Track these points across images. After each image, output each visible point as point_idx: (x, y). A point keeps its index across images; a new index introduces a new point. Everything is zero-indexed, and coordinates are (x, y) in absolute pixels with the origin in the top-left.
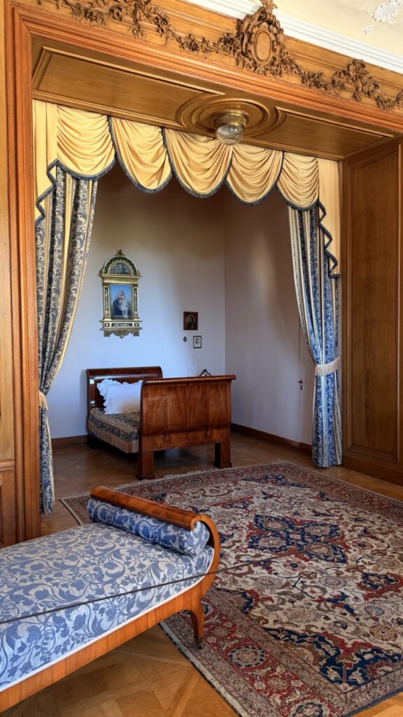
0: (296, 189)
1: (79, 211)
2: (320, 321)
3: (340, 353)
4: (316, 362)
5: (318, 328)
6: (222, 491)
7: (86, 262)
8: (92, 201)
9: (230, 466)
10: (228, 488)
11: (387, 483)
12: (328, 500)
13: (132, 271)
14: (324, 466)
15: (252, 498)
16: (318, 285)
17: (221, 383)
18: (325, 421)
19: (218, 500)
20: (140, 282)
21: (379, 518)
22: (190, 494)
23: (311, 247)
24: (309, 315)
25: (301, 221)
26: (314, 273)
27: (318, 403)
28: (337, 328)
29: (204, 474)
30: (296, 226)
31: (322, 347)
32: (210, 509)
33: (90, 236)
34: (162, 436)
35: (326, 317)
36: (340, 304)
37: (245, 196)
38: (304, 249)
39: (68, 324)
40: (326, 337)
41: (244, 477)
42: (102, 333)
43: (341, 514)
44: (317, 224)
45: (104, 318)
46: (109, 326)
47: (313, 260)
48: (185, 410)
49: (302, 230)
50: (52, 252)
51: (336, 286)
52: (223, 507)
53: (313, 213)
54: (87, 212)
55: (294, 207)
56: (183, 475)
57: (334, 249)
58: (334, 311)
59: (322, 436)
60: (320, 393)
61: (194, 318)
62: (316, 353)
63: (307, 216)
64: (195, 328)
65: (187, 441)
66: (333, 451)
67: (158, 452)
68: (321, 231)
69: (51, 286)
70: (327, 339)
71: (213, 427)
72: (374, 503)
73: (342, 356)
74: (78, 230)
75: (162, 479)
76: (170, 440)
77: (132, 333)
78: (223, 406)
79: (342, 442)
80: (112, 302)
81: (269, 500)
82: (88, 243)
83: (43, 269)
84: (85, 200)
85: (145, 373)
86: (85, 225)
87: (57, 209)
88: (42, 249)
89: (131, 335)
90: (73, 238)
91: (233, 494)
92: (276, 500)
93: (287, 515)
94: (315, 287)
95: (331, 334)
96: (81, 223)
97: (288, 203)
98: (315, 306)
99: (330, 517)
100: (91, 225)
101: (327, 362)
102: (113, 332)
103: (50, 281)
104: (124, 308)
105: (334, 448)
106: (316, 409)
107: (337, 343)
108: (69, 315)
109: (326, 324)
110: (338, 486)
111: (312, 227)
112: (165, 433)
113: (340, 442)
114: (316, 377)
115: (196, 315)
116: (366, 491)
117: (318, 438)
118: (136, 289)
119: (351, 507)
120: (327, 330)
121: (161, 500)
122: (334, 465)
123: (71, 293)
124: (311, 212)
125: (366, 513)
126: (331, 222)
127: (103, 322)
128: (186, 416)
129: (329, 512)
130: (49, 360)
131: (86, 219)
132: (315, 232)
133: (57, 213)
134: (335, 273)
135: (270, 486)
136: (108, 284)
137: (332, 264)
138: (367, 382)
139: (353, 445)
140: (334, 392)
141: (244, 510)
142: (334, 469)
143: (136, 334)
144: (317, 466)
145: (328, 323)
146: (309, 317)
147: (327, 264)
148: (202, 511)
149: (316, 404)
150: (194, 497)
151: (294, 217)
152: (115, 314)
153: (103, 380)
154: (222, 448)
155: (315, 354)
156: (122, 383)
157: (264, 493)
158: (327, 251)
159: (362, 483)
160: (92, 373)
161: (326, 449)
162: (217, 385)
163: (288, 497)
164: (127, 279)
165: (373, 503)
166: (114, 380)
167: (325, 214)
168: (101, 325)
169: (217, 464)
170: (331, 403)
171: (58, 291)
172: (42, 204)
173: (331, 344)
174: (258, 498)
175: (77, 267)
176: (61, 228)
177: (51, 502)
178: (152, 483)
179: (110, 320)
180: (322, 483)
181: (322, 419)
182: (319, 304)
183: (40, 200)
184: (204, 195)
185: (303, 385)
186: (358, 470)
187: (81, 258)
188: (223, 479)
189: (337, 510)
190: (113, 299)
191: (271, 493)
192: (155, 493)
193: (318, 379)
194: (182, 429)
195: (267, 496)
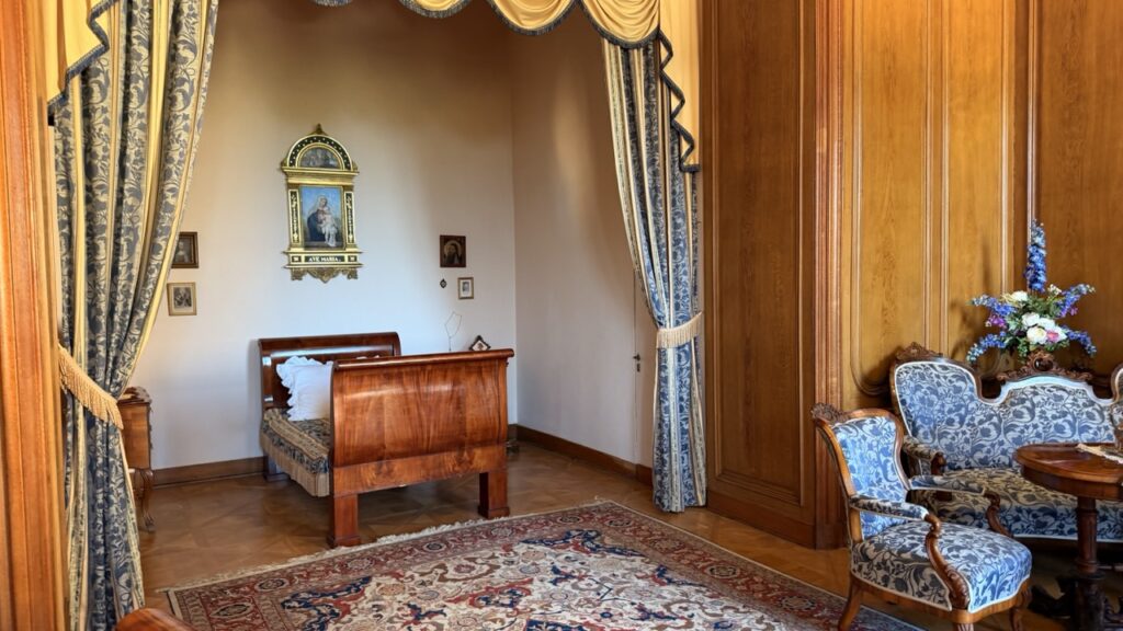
0: (618, 8)
1: (181, 38)
2: (664, 249)
3: (701, 305)
4: (658, 323)
5: (661, 261)
6: (478, 567)
7: (197, 137)
8: (209, 19)
9: (507, 514)
10: (491, 561)
11: (783, 542)
12: (670, 581)
13: (342, 162)
14: (674, 510)
15: (531, 581)
16: (660, 183)
17: (488, 363)
18: (674, 429)
19: (467, 588)
20: (355, 182)
21: (760, 621)
22: (416, 575)
23: (648, 115)
24: (644, 238)
25: (628, 67)
26: (652, 162)
27: (663, 396)
28: (695, 261)
29: (454, 532)
30: (619, 76)
31: (668, 296)
32: (445, 610)
33: (204, 85)
34: (373, 465)
35: (677, 242)
36: (701, 219)
37: (521, 17)
38: (633, 119)
39: (159, 257)
40: (676, 278)
41: (527, 536)
42: (288, 274)
43: (689, 613)
44: (656, 72)
45: (291, 246)
46: (300, 260)
47: (651, 139)
48: (419, 415)
49: (630, 83)
50: (125, 118)
51: (694, 187)
52: (472, 604)
53: (650, 52)
54: (198, 40)
55: (614, 41)
56: (414, 536)
57: (689, 120)
58: (689, 232)
59: (670, 456)
60: (665, 380)
61: (459, 245)
62: (658, 307)
63: (638, 58)
64: (462, 263)
65: (423, 472)
66: (690, 482)
67: (364, 494)
68: (665, 86)
69: (124, 183)
70: (678, 282)
71: (474, 444)
72: (755, 587)
73: (705, 313)
74: (180, 74)
75: (372, 545)
76: (390, 472)
77: (344, 271)
78: (492, 404)
79: (707, 466)
80: (306, 219)
81: (561, 585)
82: (202, 100)
83: (105, 149)
84: (194, 15)
85: (368, 344)
86: (193, 66)
87: (135, 34)
88: (104, 110)
89: (342, 278)
90: (171, 91)
91: (498, 573)
92: (574, 586)
93: (588, 619)
94: (655, 188)
95: (685, 273)
96: (185, 60)
97: (603, 34)
98: (655, 222)
99: (668, 622)
100: (208, 65)
101: (677, 323)
102: (308, 271)
103: (122, 173)
104: (327, 228)
105: (691, 476)
106: (659, 407)
107: (695, 288)
108: (160, 241)
109: (675, 254)
110: (693, 550)
111: (648, 79)
112: (380, 459)
113: (701, 465)
114: (659, 350)
115: (462, 240)
116: (744, 561)
117: (662, 459)
118: (349, 195)
119: (711, 597)
120: (677, 266)
121: (358, 590)
122: (691, 507)
123: (164, 197)
124: (646, 50)
125: (737, 611)
126: (683, 70)
127: (287, 254)
128: (421, 426)
129: (669, 610)
130: (122, 329)
131: (195, 53)
132: (654, 87)
133: (134, 41)
134: (691, 163)
135: (570, 555)
136: (297, 186)
137: (685, 146)
138: (748, 357)
139: (724, 471)
140: (690, 376)
141: (510, 610)
142: (692, 514)
143: (352, 274)
144: (662, 511)
145: (679, 253)
146: (644, 241)
147: (676, 147)
148: (430, 614)
149: (659, 398)
150: (423, 583)
151: (613, 60)
152: (313, 239)
153: (288, 358)
154: (492, 481)
155: (655, 310)
156: (324, 363)
157: (555, 570)
158: (677, 124)
159: (738, 544)
160: (268, 345)
161: (677, 479)
162: (480, 368)
163: (597, 579)
164: (332, 177)
165: (752, 587)
166: (308, 357)
167: (671, 54)
168: (285, 260)
169: (483, 511)
170: (685, 397)
171: (138, 194)
172: (102, 21)
173: (685, 291)
174: (542, 581)
175: (176, 146)
176: (145, 69)
177: (131, 604)
178: (353, 554)
179: (301, 250)
180: (664, 545)
181: (669, 426)
182: (662, 220)
183: (95, 14)
184: (437, 12)
185: (641, 363)
186: (733, 516)
187: (186, 128)
188: (488, 542)
189: (684, 605)
190: (308, 212)
191: (568, 570)
192: (351, 576)
193: (662, 353)
194: (413, 449)
195: (560, 576)
